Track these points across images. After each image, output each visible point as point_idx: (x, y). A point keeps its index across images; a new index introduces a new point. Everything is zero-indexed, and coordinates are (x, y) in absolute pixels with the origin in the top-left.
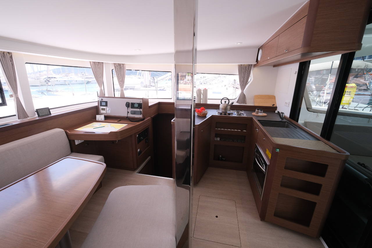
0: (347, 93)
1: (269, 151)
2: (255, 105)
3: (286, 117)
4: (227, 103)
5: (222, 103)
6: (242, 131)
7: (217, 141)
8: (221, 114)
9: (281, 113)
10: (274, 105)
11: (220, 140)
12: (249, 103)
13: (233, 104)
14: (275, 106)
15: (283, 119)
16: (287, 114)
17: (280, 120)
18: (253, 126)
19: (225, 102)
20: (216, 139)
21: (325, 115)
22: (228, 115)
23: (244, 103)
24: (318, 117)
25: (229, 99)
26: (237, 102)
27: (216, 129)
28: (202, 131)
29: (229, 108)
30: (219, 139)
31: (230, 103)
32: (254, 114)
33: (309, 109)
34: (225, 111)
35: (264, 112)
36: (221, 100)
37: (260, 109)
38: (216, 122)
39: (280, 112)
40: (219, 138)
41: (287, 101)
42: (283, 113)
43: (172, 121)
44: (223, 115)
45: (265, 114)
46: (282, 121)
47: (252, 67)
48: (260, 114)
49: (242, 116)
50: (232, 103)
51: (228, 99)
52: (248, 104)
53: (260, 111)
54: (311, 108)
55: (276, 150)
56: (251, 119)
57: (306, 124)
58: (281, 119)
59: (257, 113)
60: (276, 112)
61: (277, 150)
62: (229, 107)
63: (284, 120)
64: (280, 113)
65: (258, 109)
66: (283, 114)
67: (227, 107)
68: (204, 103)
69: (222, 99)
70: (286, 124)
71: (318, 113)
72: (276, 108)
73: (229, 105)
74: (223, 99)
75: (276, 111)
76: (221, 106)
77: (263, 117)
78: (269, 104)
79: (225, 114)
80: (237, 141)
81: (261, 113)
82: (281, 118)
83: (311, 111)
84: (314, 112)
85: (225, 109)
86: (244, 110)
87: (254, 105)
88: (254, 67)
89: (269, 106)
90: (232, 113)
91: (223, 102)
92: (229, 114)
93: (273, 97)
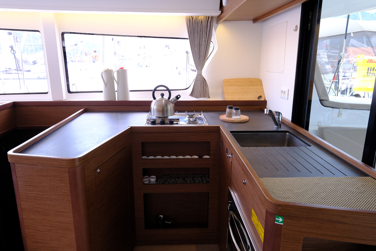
0: (373, 72)
1: (259, 218)
2: (226, 100)
3: (285, 121)
4: (166, 96)
5: (155, 98)
6: (200, 157)
7: (150, 184)
8: (154, 122)
9: (276, 112)
10: (260, 97)
11: (157, 181)
12: (215, 97)
13: (180, 100)
14: (262, 99)
15: (280, 126)
16: (287, 114)
17: (274, 128)
18: (222, 145)
19: (163, 95)
20: (146, 181)
21: (369, 112)
22: (170, 124)
23: (205, 97)
24: (340, 115)
25: (170, 88)
26: (192, 94)
27: (144, 157)
28: (99, 171)
29: (172, 109)
30: (153, 179)
31: (173, 96)
32: (224, 117)
33: (323, 102)
34: (163, 115)
35: (243, 112)
36: (152, 92)
37: (234, 106)
38: (142, 143)
39: (274, 110)
40: (153, 177)
41: (285, 89)
42: (279, 113)
43: (10, 152)
44: (158, 124)
45: (244, 117)
46: (279, 130)
47: (214, 24)
48: (235, 118)
49: (200, 123)
50: (177, 97)
51: (168, 90)
52: (212, 99)
53: (234, 111)
54: (327, 100)
55: (275, 220)
56: (217, 130)
57: (322, 131)
58: (276, 126)
59: (230, 115)
60: (265, 112)
61: (278, 221)
62: (170, 107)
63: (283, 128)
64: (274, 113)
65: (231, 108)
66: (279, 116)
67: (166, 105)
68: (121, 99)
69: (153, 89)
70: (287, 137)
71: (341, 110)
72: (264, 103)
73: (171, 102)
74: (155, 90)
75: (265, 110)
76: (153, 106)
77: (242, 125)
78: (251, 97)
79: (163, 123)
80: (193, 179)
81: (236, 115)
82: (276, 124)
83: (327, 105)
84: (332, 108)
85: (163, 110)
86: (204, 111)
87: (223, 100)
88: (217, 22)
89: (252, 99)
90: (178, 119)
91: (158, 95)
92: (171, 122)
93: (258, 83)
